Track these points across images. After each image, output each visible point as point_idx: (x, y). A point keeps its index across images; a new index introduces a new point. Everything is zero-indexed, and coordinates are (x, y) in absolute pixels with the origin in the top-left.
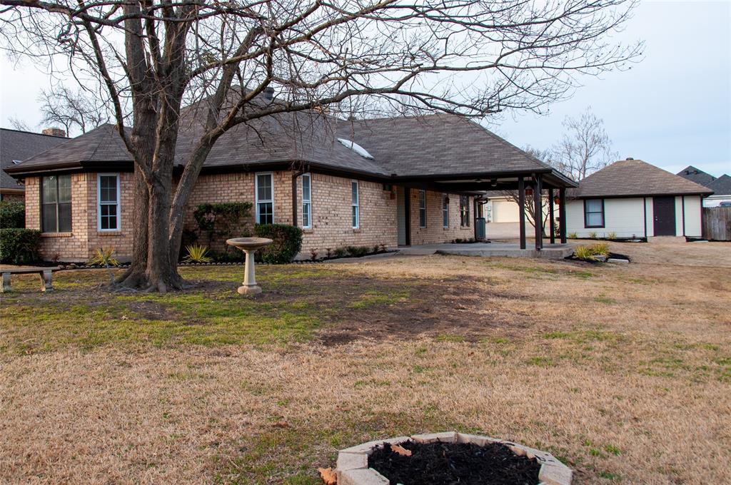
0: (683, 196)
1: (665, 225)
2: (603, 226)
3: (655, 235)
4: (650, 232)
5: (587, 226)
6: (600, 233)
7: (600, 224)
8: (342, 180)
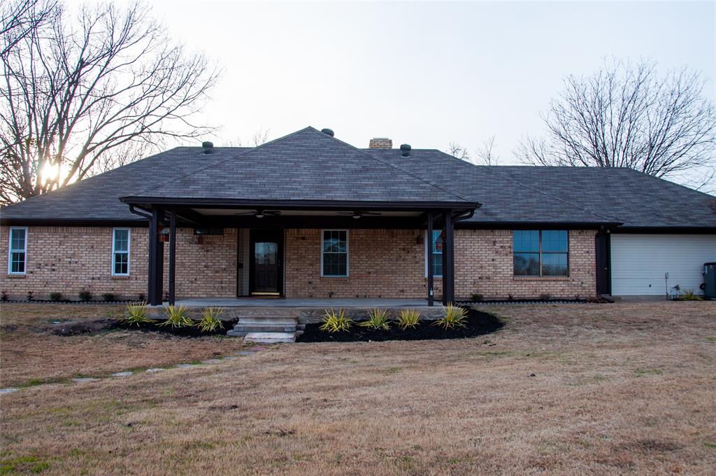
8: (90, 230)
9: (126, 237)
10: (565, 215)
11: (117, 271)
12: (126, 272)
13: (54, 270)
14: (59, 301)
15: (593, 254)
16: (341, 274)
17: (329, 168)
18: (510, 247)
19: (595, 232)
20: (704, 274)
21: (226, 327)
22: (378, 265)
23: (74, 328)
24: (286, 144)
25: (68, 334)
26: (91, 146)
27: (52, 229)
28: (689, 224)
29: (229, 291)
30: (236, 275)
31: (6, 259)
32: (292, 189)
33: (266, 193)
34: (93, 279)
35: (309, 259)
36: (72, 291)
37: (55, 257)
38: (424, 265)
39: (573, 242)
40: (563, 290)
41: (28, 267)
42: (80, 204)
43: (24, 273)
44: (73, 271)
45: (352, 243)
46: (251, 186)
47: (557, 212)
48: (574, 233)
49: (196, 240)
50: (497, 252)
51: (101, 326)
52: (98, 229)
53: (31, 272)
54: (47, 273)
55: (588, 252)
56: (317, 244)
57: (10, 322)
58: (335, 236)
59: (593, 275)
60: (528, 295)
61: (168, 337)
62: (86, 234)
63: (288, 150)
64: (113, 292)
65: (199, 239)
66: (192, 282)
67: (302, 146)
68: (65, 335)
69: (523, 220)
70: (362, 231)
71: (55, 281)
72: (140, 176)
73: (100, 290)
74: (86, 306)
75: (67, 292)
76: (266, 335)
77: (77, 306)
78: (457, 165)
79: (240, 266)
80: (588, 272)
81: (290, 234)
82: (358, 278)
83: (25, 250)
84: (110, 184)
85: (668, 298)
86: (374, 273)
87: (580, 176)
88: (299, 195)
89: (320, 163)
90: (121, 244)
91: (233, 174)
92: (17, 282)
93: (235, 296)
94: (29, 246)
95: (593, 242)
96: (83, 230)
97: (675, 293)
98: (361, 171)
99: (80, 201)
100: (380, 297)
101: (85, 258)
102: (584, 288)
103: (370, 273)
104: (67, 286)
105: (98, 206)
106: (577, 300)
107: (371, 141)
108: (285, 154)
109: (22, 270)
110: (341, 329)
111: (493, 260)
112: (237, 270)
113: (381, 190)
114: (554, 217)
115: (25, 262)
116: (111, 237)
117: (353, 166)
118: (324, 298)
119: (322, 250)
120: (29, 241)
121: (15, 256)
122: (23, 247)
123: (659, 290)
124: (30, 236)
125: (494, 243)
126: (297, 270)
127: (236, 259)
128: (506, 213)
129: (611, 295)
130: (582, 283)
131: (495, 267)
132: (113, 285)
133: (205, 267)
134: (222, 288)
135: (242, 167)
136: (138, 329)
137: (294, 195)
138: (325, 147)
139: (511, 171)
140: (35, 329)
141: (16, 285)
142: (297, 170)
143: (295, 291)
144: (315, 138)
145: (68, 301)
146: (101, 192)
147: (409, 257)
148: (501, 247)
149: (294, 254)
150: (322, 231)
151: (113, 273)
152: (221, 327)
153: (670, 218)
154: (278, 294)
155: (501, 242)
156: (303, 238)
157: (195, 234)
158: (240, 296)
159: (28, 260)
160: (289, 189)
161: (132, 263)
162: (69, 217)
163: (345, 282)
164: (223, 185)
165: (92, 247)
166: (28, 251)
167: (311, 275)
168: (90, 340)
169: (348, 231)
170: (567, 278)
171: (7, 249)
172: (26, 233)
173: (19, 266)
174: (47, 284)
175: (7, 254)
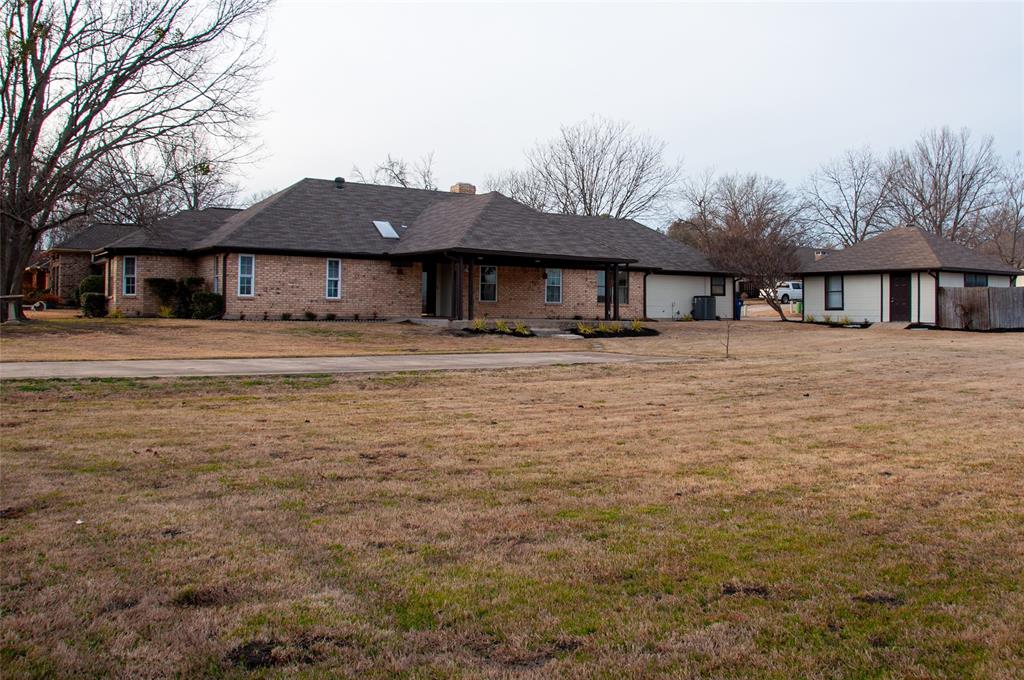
0: (920, 272)
1: (900, 308)
2: (842, 309)
3: (891, 320)
4: (887, 318)
5: (827, 309)
6: (835, 316)
7: (841, 306)
8: (308, 259)
9: (337, 267)
12: (337, 296)
13: (278, 293)
14: (290, 320)
15: (643, 289)
16: (492, 300)
18: (595, 282)
19: (644, 274)
20: (693, 304)
22: (516, 293)
28: (687, 269)
30: (422, 299)
31: (237, 283)
34: (312, 301)
36: (298, 312)
37: (280, 282)
39: (631, 280)
40: (625, 313)
41: (254, 290)
43: (251, 295)
44: (295, 294)
45: (500, 276)
48: (632, 274)
50: (588, 286)
52: (315, 259)
53: (258, 295)
54: (272, 296)
55: (639, 287)
56: (476, 276)
66: (389, 305)
70: (507, 268)
71: (279, 302)
73: (317, 311)
75: (293, 312)
80: (640, 301)
82: (504, 303)
83: (253, 275)
85: (673, 320)
86: (514, 299)
90: (333, 272)
92: (246, 303)
93: (420, 316)
94: (256, 272)
95: (643, 280)
96: (303, 259)
97: (677, 316)
100: (517, 317)
101: (305, 283)
102: (637, 312)
103: (511, 299)
104: (291, 307)
109: (249, 292)
111: (586, 292)
115: (253, 285)
116: (326, 265)
119: (480, 281)
120: (256, 268)
121: (243, 280)
122: (250, 273)
123: (668, 314)
124: (256, 263)
125: (587, 279)
127: (421, 287)
130: (636, 308)
131: (586, 296)
132: (328, 306)
133: (400, 292)
134: (412, 309)
141: (246, 306)
147: (536, 288)
148: (591, 282)
150: (480, 267)
151: (327, 297)
155: (590, 279)
159: (255, 283)
161: (343, 288)
163: (495, 305)
165: (311, 274)
166: (255, 277)
170: (628, 305)
171: (237, 274)
172: (253, 260)
173: (246, 289)
174: (273, 305)
175: (235, 276)
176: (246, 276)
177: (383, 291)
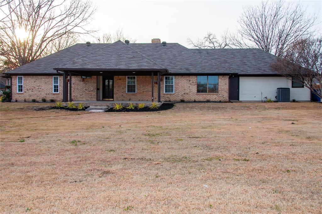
9: (57, 79)
10: (217, 70)
11: (55, 91)
12: (58, 92)
13: (33, 91)
14: (35, 102)
15: (228, 85)
16: (134, 92)
17: (122, 57)
18: (196, 82)
19: (228, 76)
20: (277, 93)
21: (85, 108)
22: (147, 89)
23: (40, 109)
24: (110, 48)
25: (39, 110)
26: (45, 39)
27: (32, 76)
29: (94, 98)
30: (96, 92)
31: (16, 87)
32: (108, 65)
33: (99, 66)
34: (46, 94)
35: (122, 87)
36: (39, 99)
37: (33, 86)
38: (163, 89)
39: (220, 80)
40: (215, 98)
41: (24, 90)
42: (41, 68)
43: (23, 92)
44: (39, 91)
45: (137, 81)
46: (95, 64)
47: (215, 69)
48: (221, 77)
49: (82, 80)
50: (191, 84)
51: (48, 108)
52: (47, 77)
53: (25, 92)
54: (30, 92)
55: (226, 84)
56: (125, 81)
57: (21, 107)
58: (131, 78)
59: (227, 93)
60: (202, 100)
61: (68, 111)
62: (44, 78)
63: (110, 50)
64: (53, 99)
65: (83, 80)
66: (81, 95)
67: (115, 48)
68: (37, 110)
69: (200, 72)
70: (141, 77)
71: (33, 95)
72: (63, 56)
73: (49, 98)
74: (44, 103)
75: (38, 99)
76: (96, 110)
77: (41, 103)
78: (183, 50)
79: (98, 89)
80: (226, 92)
81: (116, 77)
82: (140, 93)
83: (23, 84)
84: (52, 59)
86: (145, 92)
87: (236, 53)
88: (109, 67)
89: (119, 55)
90: (56, 82)
91: (90, 59)
92: (20, 95)
93: (96, 100)
94: (24, 83)
95: (228, 80)
96: (42, 77)
97: (265, 100)
98: (132, 58)
99: (41, 66)
100: (147, 100)
101: (43, 87)
102: (224, 97)
103: (144, 92)
104: (38, 97)
105: (47, 68)
106: (220, 102)
107: (152, 40)
108: (108, 51)
109: (22, 91)
110: (119, 109)
111: (189, 87)
112: (97, 91)
113: (137, 65)
114: (212, 71)
115: (23, 88)
116: (52, 79)
117: (130, 56)
118: (127, 101)
119: (127, 83)
120: (24, 81)
121: (19, 86)
122: (22, 83)
123: (258, 98)
124: (24, 79)
125: (190, 80)
126: (118, 91)
127: (96, 87)
128: (194, 69)
129: (239, 100)
130: (223, 96)
131: (190, 89)
132: (53, 96)
133: (85, 90)
134: (91, 97)
135: (93, 57)
136: (59, 109)
137: (108, 67)
138: (123, 48)
139: (208, 51)
140: (29, 109)
141: (20, 97)
142: (111, 58)
143: (117, 98)
144: (120, 45)
145: (38, 102)
146: (49, 63)
148: (192, 82)
149: (117, 85)
150: (127, 77)
151: (53, 92)
152: (84, 108)
153: (264, 71)
154: (113, 99)
155: (192, 80)
156: (120, 79)
157: (82, 78)
158: (98, 100)
159: (24, 87)
160: (106, 65)
161: (60, 89)
162: (37, 72)
163: (135, 95)
164: (86, 63)
165: (46, 83)
166: (24, 85)
167: (123, 92)
168: (45, 111)
169: (136, 77)
170: (217, 94)
171: (16, 84)
172: (23, 78)
173: (21, 90)
174: (31, 96)
175: (16, 85)
176: (20, 84)
177: (78, 89)
